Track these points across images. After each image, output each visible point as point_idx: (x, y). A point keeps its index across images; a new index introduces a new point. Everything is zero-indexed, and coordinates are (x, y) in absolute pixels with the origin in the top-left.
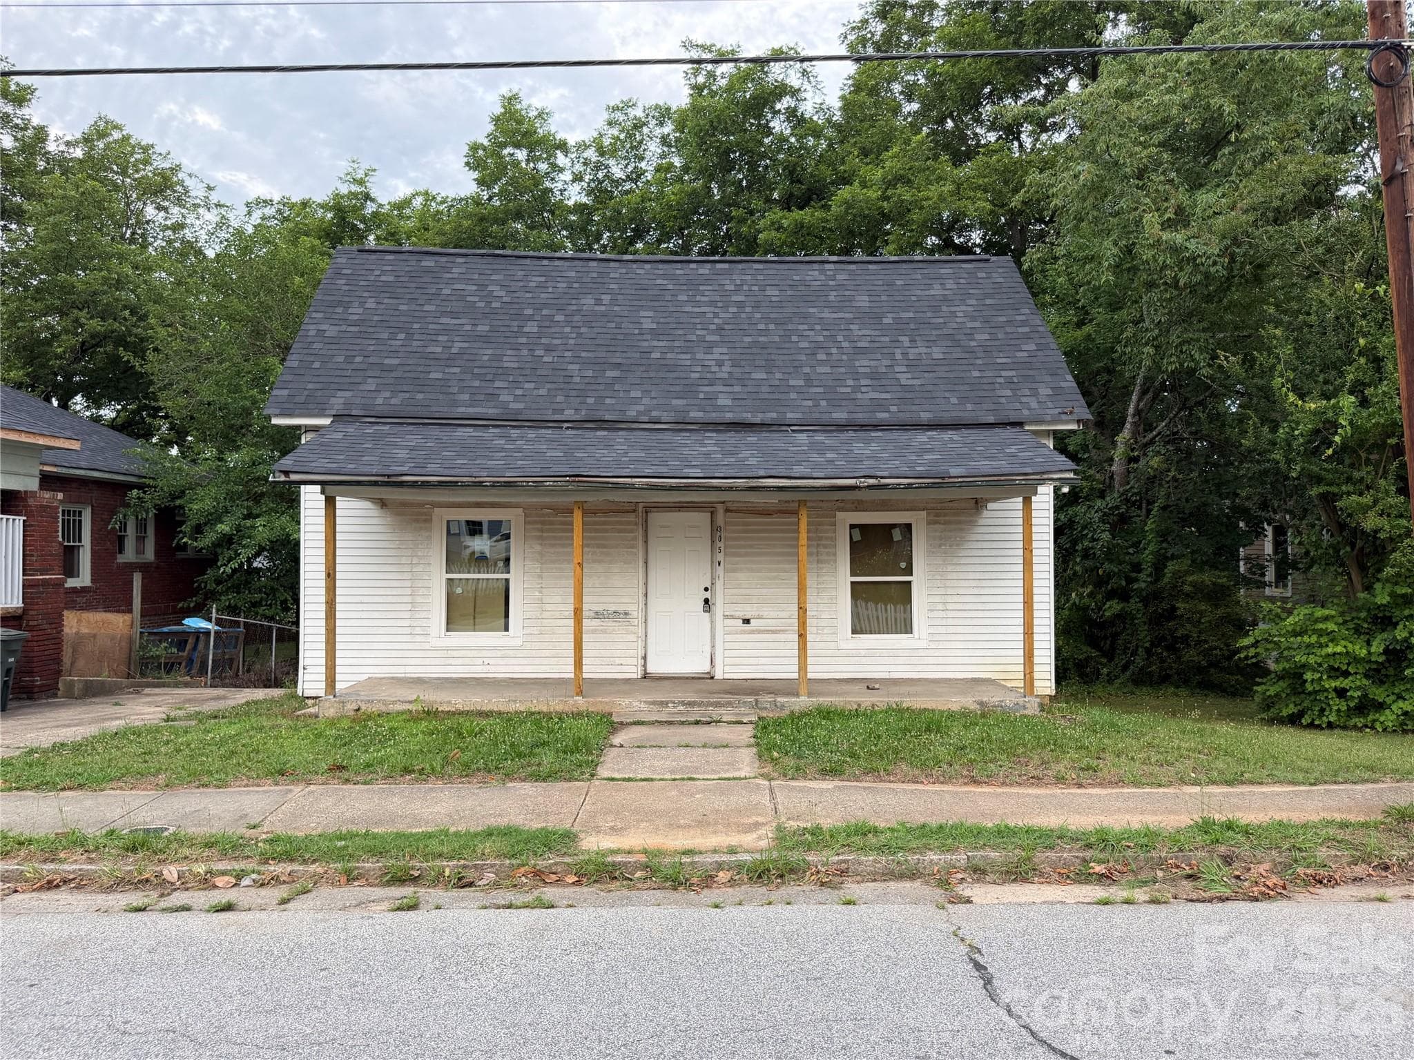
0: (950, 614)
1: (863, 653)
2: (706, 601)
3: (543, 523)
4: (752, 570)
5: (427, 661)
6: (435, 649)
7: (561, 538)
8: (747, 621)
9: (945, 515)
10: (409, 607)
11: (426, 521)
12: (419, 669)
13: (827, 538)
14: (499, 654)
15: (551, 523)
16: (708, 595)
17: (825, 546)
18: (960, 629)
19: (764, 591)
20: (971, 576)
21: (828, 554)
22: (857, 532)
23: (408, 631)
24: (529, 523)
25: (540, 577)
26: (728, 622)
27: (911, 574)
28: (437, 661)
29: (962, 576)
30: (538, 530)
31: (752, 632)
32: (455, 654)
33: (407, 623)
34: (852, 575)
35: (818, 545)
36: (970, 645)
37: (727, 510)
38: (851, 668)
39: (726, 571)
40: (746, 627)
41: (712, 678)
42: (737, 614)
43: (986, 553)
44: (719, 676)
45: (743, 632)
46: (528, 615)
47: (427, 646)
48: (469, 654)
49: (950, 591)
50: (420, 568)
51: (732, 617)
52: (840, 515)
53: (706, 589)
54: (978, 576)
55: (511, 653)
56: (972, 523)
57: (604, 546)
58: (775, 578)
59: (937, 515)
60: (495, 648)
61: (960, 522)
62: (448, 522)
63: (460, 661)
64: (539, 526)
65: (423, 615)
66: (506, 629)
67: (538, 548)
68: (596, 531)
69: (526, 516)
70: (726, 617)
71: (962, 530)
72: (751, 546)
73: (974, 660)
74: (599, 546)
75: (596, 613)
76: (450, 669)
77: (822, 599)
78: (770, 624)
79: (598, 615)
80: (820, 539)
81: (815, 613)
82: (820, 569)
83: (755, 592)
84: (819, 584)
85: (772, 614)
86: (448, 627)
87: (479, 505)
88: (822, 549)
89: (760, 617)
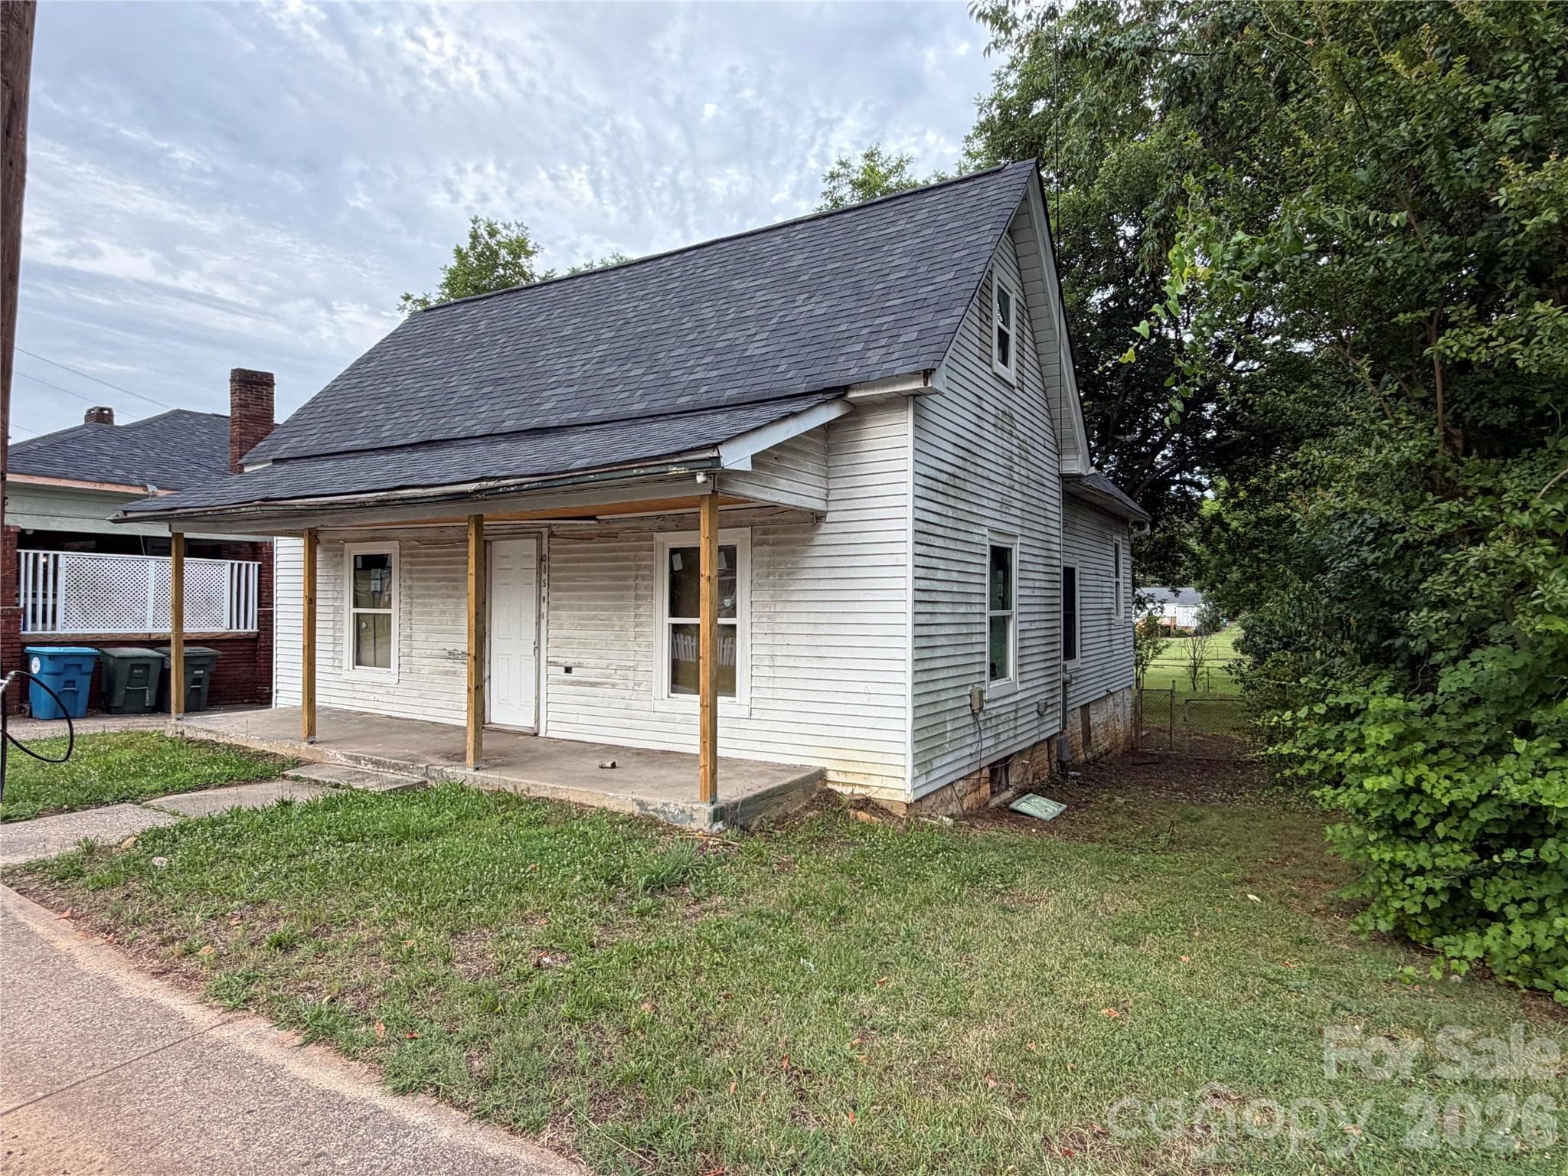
0: (780, 672)
1: (679, 718)
3: (412, 556)
4: (571, 608)
5: (342, 694)
6: (347, 681)
8: (569, 669)
9: (774, 533)
10: (332, 639)
11: (341, 556)
12: (337, 701)
13: (645, 567)
14: (384, 690)
15: (418, 556)
17: (643, 578)
18: (790, 695)
19: (584, 633)
20: (805, 618)
21: (646, 588)
22: (678, 557)
23: (331, 663)
25: (410, 613)
26: (552, 669)
27: (734, 616)
28: (348, 694)
29: (794, 618)
30: (409, 563)
31: (573, 683)
32: (358, 687)
33: (331, 655)
34: (671, 615)
35: (636, 577)
36: (802, 718)
37: (552, 536)
38: (667, 737)
39: (551, 608)
40: (568, 677)
41: (536, 735)
42: (561, 660)
43: (823, 585)
44: (542, 734)
45: (566, 683)
46: (403, 652)
47: (342, 679)
48: (366, 688)
49: (779, 639)
50: (338, 602)
51: (555, 664)
52: (659, 537)
54: (812, 618)
55: (392, 690)
56: (807, 542)
57: (456, 580)
58: (594, 618)
59: (764, 532)
61: (790, 542)
62: (355, 557)
63: (361, 695)
64: (410, 559)
65: (340, 648)
66: (388, 664)
67: (409, 582)
69: (400, 548)
70: (549, 663)
71: (793, 552)
72: (573, 579)
73: (807, 740)
75: (448, 653)
76: (355, 702)
77: (639, 646)
78: (590, 674)
79: (452, 655)
80: (639, 568)
81: (632, 664)
82: (638, 607)
83: (575, 634)
84: (637, 626)
85: (592, 662)
86: (358, 662)
87: (373, 539)
88: (640, 582)
89: (580, 666)
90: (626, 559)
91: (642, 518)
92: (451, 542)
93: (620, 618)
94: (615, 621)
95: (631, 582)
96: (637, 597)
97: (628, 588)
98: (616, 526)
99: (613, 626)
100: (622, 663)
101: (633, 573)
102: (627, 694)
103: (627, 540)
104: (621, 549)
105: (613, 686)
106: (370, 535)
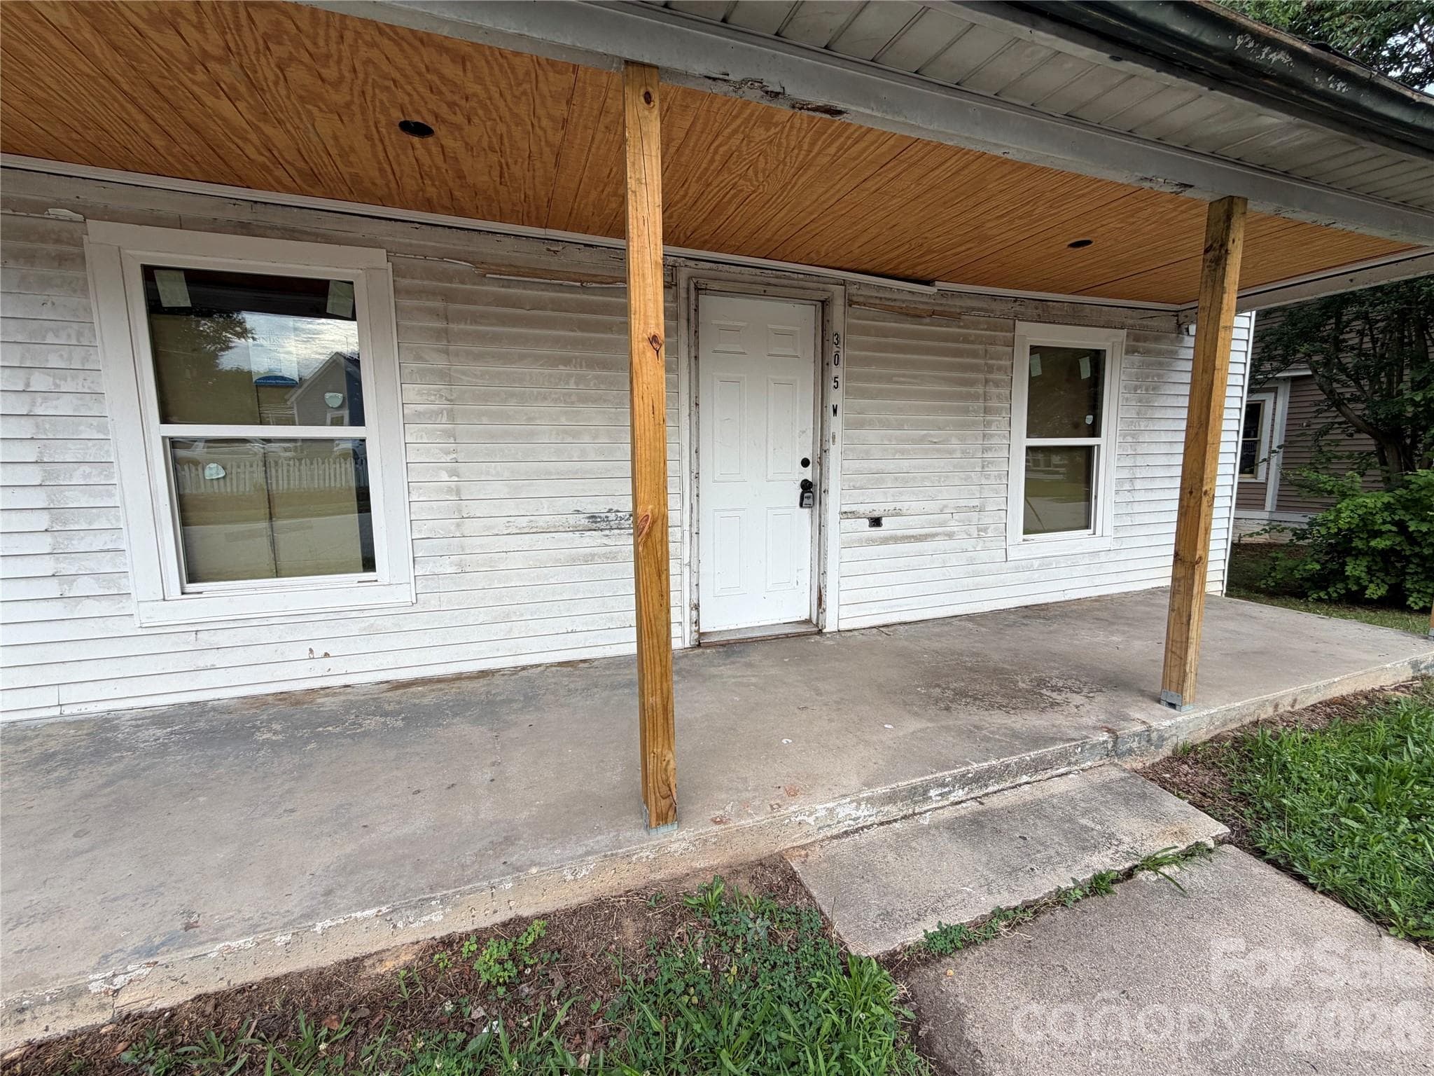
0: (1138, 496)
1: (1037, 563)
2: (806, 486)
3: (448, 296)
4: (886, 425)
5: (132, 667)
6: (155, 631)
7: (496, 338)
8: (876, 522)
9: (1146, 339)
10: (43, 521)
11: (61, 260)
12: (107, 691)
13: (1000, 369)
14: (354, 628)
15: (469, 299)
16: (808, 474)
17: (997, 384)
18: (1145, 519)
19: (905, 464)
20: (1163, 436)
21: (1000, 398)
22: (1038, 361)
23: (52, 588)
24: (409, 293)
25: (452, 435)
26: (849, 524)
27: (1099, 435)
28: (170, 664)
29: (1154, 437)
30: (435, 313)
31: (885, 541)
32: (222, 639)
33: (47, 566)
34: (1030, 435)
35: (987, 381)
36: (1154, 541)
37: (850, 303)
38: (1020, 590)
39: (849, 425)
40: (876, 532)
41: (820, 632)
42: (862, 509)
44: (830, 626)
45: (872, 542)
46: (422, 530)
47: (128, 627)
48: (264, 635)
49: (1140, 461)
50: (64, 406)
51: (854, 515)
52: (1022, 327)
53: (805, 463)
55: (388, 623)
56: (1175, 353)
57: (604, 365)
58: (922, 440)
59: (1137, 339)
60: (339, 615)
61: (1159, 353)
62: (149, 272)
63: (239, 656)
64: (438, 304)
65: (99, 542)
66: (369, 564)
67: (440, 363)
68: (584, 326)
69: (397, 272)
70: (845, 514)
72: (889, 379)
73: (1157, 563)
74: (592, 363)
75: (593, 517)
76: (205, 679)
77: (988, 477)
78: (913, 525)
79: (596, 522)
80: (990, 369)
81: (976, 502)
82: (988, 424)
83: (891, 465)
84: (984, 450)
85: (916, 506)
86: (193, 574)
87: (244, 229)
88: (993, 390)
89: (897, 513)
90: (974, 354)
91: (994, 297)
92: (583, 281)
93: (962, 439)
94: (955, 444)
95: (980, 390)
96: (987, 411)
97: (975, 397)
98: (958, 302)
99: (951, 452)
100: (962, 503)
101: (981, 376)
102: (968, 544)
103: (975, 325)
104: (966, 340)
105: (950, 536)
106: (232, 214)
